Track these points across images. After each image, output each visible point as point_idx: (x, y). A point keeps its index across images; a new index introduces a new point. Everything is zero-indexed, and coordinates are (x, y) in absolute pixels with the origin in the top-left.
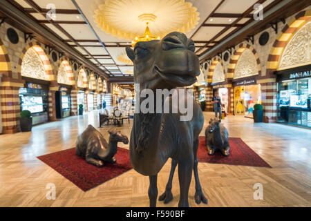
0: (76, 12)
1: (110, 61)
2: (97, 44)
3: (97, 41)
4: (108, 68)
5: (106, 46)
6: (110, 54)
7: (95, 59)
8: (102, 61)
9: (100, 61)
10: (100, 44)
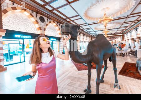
0: (78, 16)
1: (92, 30)
2: (86, 25)
3: (86, 24)
4: (91, 33)
5: (89, 25)
6: (91, 27)
7: (86, 30)
8: (88, 31)
9: (88, 30)
10: (87, 24)
